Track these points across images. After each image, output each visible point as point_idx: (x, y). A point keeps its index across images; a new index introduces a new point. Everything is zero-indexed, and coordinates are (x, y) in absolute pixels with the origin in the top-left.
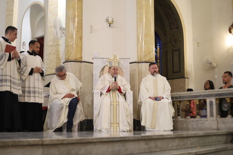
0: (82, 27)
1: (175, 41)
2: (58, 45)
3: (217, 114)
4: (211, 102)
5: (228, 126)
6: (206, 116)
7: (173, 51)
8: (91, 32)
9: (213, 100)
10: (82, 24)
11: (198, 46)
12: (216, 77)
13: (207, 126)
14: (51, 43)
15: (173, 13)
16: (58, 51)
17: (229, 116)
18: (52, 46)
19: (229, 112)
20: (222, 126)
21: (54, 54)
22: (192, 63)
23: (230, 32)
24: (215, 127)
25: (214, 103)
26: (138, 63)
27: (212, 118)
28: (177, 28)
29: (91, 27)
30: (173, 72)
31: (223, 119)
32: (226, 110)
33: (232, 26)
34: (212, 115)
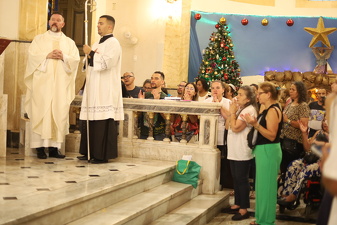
3: (134, 134)
4: (126, 116)
5: (148, 154)
9: (130, 113)
11: (114, 9)
12: (135, 58)
17: (151, 138)
20: (138, 152)
24: (129, 153)
25: (131, 117)
26: (20, 42)
31: (142, 141)
34: (125, 135)
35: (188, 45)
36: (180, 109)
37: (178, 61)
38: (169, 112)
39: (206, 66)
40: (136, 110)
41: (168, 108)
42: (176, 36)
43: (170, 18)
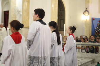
0: (29, 14)
1: (62, 16)
2: (16, 17)
3: (81, 51)
5: (85, 56)
9: (80, 46)
10: (29, 13)
14: (12, 16)
15: (62, 5)
18: (13, 17)
20: (83, 56)
22: (68, 25)
23: (84, 14)
24: (80, 56)
28: (63, 10)
30: (61, 28)
33: (85, 12)
34: (79, 52)
35: (91, 27)
36: (93, 45)
37: (89, 31)
38: (90, 46)
39: (96, 32)
40: (82, 46)
42: (88, 25)
43: (86, 20)
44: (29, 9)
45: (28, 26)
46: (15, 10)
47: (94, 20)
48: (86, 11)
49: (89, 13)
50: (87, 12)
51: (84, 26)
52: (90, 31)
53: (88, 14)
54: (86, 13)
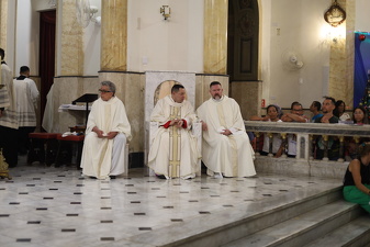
0: (126, 21)
1: (247, 25)
2: (80, 33)
3: (310, 155)
4: (303, 139)
5: (324, 173)
6: (294, 156)
7: (242, 40)
8: (139, 28)
9: (306, 136)
10: (126, 16)
11: (278, 34)
12: (301, 81)
13: (295, 169)
14: (69, 29)
16: (80, 42)
17: (326, 159)
18: (70, 33)
19: (326, 154)
20: (315, 171)
21: (75, 46)
22: (269, 59)
23: (327, 20)
24: (306, 172)
25: (307, 140)
26: (205, 75)
27: (302, 160)
28: (251, 7)
29: (139, 20)
30: (241, 72)
31: (317, 162)
32: (322, 148)
33: (330, 10)
34: (302, 156)
35: (353, 67)
36: (353, 132)
37: (344, 83)
38: (342, 135)
40: (312, 134)
41: (341, 132)
42: (342, 58)
43: (335, 40)
44: (126, 5)
45: (121, 64)
46: (77, 5)
47: (363, 39)
48: (336, 7)
49: (344, 17)
50: (336, 12)
51: (328, 64)
52: (347, 81)
53: (341, 19)
54: (336, 17)
